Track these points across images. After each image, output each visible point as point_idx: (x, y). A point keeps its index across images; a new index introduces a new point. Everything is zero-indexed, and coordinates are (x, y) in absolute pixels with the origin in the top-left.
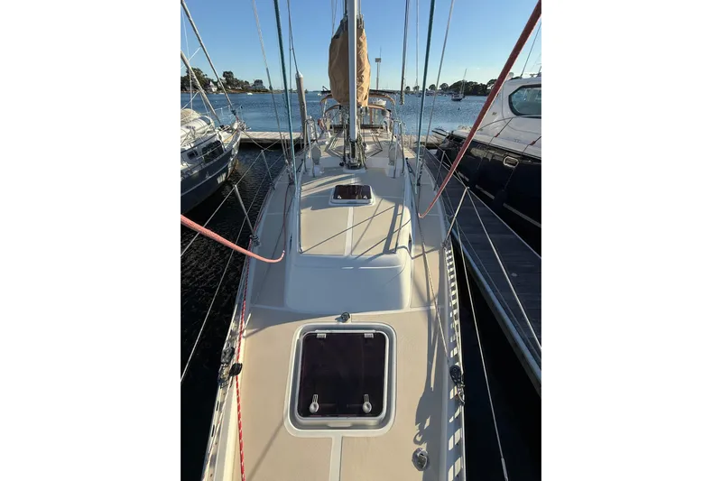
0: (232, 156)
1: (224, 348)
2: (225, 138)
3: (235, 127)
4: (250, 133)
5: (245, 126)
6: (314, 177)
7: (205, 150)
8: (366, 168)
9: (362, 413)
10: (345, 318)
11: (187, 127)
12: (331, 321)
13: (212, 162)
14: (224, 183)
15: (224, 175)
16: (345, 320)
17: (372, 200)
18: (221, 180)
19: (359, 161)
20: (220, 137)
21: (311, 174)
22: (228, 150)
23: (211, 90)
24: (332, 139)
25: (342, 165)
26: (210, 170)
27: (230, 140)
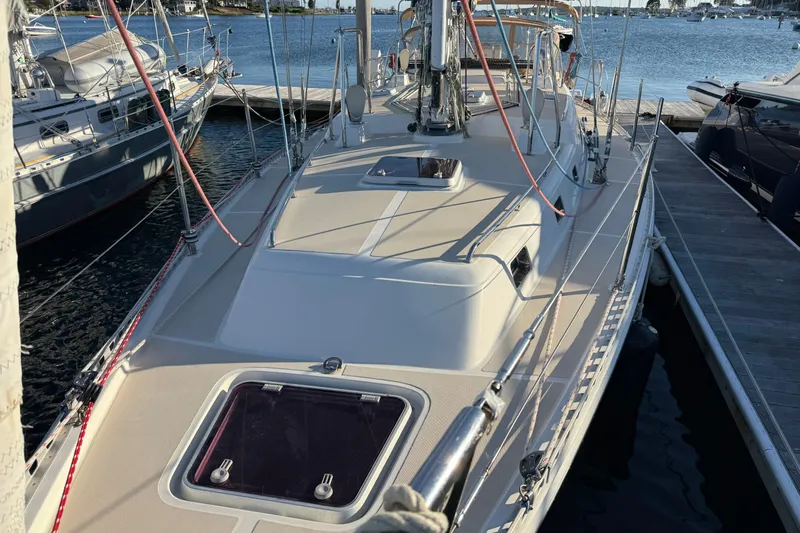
0: (187, 125)
1: (86, 369)
2: (182, 89)
3: (209, 70)
4: (239, 87)
5: (230, 70)
6: (345, 147)
7: (133, 105)
8: (467, 136)
9: (310, 498)
10: (329, 366)
11: (111, 61)
12: (299, 370)
13: (142, 132)
14: (156, 180)
15: (161, 162)
16: (331, 371)
17: (452, 181)
18: (151, 171)
19: (452, 119)
20: (172, 85)
21: (339, 143)
22: (181, 112)
23: (183, 10)
24: (408, 87)
25: (412, 128)
26: (134, 146)
27: (192, 93)
